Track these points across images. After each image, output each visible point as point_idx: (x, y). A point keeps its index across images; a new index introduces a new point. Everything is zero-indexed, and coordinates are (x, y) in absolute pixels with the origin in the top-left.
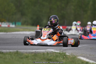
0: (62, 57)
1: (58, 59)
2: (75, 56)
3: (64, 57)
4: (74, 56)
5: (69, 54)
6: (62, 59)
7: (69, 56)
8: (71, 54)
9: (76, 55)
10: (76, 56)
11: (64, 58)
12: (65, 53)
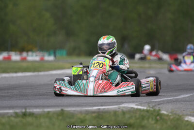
0: (154, 118)
1: (145, 122)
2: (179, 115)
3: (158, 118)
4: (177, 117)
5: (167, 111)
6: (153, 122)
7: (167, 115)
8: (171, 113)
9: (181, 114)
10: (180, 117)
11: (157, 120)
12: (160, 110)
